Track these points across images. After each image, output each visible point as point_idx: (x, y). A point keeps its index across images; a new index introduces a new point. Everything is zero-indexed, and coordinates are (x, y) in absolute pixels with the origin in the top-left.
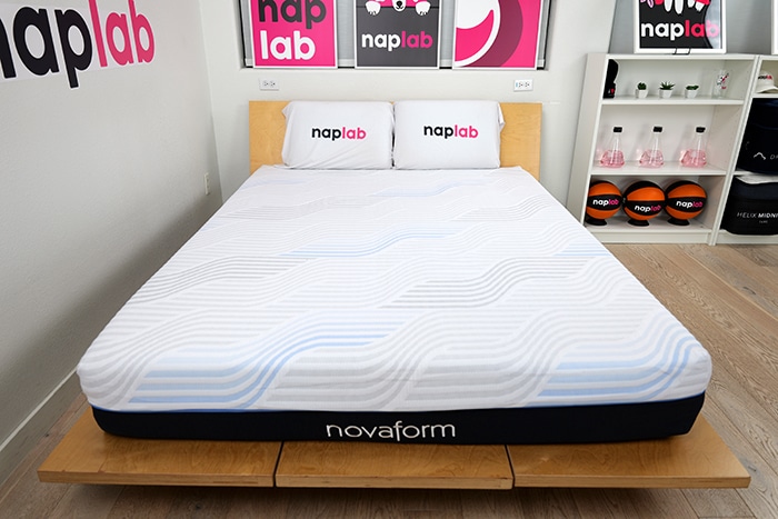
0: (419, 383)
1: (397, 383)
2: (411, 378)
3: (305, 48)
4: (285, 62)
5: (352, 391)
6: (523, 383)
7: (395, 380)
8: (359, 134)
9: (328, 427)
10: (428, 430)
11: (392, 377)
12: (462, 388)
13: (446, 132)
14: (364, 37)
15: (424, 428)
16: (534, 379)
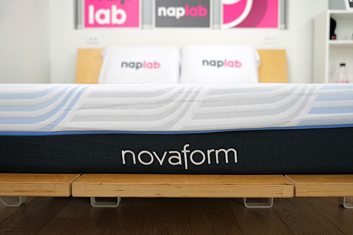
0: (205, 103)
1: (185, 104)
2: (197, 99)
3: (119, 17)
4: (105, 26)
5: (146, 112)
6: (293, 102)
7: (183, 101)
8: (156, 65)
9: (123, 153)
10: (213, 154)
11: (180, 98)
12: (241, 108)
13: (219, 64)
14: (160, 9)
15: (209, 152)
16: (303, 98)
